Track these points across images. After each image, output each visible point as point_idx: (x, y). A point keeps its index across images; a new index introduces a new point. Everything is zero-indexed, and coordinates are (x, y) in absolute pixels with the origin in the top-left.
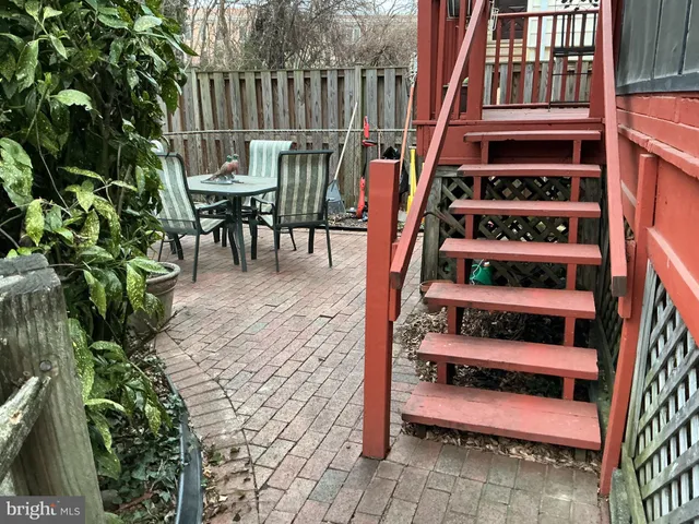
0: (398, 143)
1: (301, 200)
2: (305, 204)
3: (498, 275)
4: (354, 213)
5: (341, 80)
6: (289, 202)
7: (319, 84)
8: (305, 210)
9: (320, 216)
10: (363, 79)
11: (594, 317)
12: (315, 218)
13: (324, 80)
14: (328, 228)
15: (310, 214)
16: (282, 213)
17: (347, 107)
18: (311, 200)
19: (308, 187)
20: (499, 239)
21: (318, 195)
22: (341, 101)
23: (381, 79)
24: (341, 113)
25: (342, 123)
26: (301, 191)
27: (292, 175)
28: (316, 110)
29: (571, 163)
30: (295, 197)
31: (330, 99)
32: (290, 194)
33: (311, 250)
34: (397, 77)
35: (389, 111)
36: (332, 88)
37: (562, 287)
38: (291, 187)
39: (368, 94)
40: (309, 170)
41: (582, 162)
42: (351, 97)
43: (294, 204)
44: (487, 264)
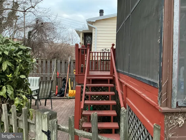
0: (66, 77)
1: (45, 92)
2: (46, 93)
3: (94, 108)
4: (55, 95)
5: (51, 62)
6: (42, 93)
7: (45, 63)
8: (45, 95)
9: (49, 96)
10: (57, 62)
11: (116, 116)
12: (48, 97)
13: (46, 62)
14: (51, 99)
15: (47, 96)
16: (40, 96)
17: (52, 69)
18: (47, 92)
19: (47, 89)
20: (99, 100)
21: (49, 91)
22: (51, 67)
23: (61, 62)
24: (51, 70)
25: (51, 72)
26: (45, 90)
27: (43, 86)
28: (44, 69)
29: (108, 84)
30: (43, 92)
31: (48, 66)
32: (42, 91)
33: (45, 105)
34: (65, 62)
35: (63, 70)
36: (49, 64)
37: (109, 109)
38: (42, 89)
39: (58, 66)
40: (47, 85)
41: (110, 84)
42: (53, 66)
43: (43, 93)
44: (92, 106)
